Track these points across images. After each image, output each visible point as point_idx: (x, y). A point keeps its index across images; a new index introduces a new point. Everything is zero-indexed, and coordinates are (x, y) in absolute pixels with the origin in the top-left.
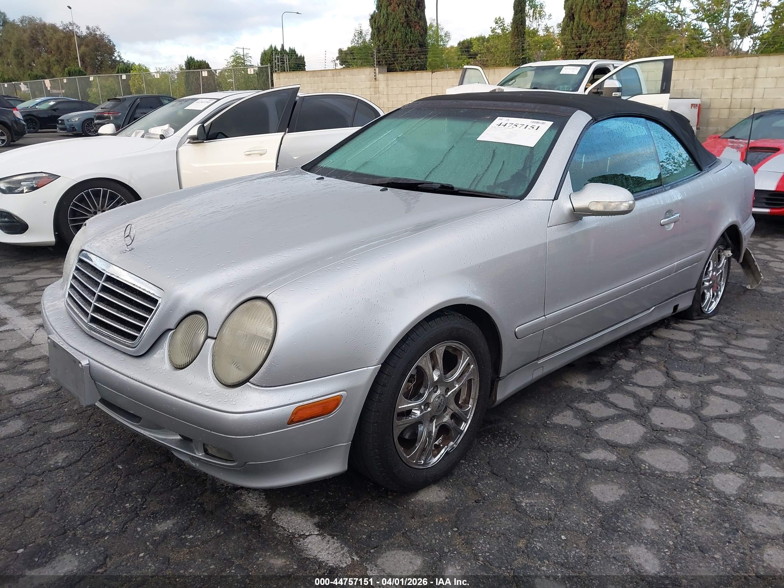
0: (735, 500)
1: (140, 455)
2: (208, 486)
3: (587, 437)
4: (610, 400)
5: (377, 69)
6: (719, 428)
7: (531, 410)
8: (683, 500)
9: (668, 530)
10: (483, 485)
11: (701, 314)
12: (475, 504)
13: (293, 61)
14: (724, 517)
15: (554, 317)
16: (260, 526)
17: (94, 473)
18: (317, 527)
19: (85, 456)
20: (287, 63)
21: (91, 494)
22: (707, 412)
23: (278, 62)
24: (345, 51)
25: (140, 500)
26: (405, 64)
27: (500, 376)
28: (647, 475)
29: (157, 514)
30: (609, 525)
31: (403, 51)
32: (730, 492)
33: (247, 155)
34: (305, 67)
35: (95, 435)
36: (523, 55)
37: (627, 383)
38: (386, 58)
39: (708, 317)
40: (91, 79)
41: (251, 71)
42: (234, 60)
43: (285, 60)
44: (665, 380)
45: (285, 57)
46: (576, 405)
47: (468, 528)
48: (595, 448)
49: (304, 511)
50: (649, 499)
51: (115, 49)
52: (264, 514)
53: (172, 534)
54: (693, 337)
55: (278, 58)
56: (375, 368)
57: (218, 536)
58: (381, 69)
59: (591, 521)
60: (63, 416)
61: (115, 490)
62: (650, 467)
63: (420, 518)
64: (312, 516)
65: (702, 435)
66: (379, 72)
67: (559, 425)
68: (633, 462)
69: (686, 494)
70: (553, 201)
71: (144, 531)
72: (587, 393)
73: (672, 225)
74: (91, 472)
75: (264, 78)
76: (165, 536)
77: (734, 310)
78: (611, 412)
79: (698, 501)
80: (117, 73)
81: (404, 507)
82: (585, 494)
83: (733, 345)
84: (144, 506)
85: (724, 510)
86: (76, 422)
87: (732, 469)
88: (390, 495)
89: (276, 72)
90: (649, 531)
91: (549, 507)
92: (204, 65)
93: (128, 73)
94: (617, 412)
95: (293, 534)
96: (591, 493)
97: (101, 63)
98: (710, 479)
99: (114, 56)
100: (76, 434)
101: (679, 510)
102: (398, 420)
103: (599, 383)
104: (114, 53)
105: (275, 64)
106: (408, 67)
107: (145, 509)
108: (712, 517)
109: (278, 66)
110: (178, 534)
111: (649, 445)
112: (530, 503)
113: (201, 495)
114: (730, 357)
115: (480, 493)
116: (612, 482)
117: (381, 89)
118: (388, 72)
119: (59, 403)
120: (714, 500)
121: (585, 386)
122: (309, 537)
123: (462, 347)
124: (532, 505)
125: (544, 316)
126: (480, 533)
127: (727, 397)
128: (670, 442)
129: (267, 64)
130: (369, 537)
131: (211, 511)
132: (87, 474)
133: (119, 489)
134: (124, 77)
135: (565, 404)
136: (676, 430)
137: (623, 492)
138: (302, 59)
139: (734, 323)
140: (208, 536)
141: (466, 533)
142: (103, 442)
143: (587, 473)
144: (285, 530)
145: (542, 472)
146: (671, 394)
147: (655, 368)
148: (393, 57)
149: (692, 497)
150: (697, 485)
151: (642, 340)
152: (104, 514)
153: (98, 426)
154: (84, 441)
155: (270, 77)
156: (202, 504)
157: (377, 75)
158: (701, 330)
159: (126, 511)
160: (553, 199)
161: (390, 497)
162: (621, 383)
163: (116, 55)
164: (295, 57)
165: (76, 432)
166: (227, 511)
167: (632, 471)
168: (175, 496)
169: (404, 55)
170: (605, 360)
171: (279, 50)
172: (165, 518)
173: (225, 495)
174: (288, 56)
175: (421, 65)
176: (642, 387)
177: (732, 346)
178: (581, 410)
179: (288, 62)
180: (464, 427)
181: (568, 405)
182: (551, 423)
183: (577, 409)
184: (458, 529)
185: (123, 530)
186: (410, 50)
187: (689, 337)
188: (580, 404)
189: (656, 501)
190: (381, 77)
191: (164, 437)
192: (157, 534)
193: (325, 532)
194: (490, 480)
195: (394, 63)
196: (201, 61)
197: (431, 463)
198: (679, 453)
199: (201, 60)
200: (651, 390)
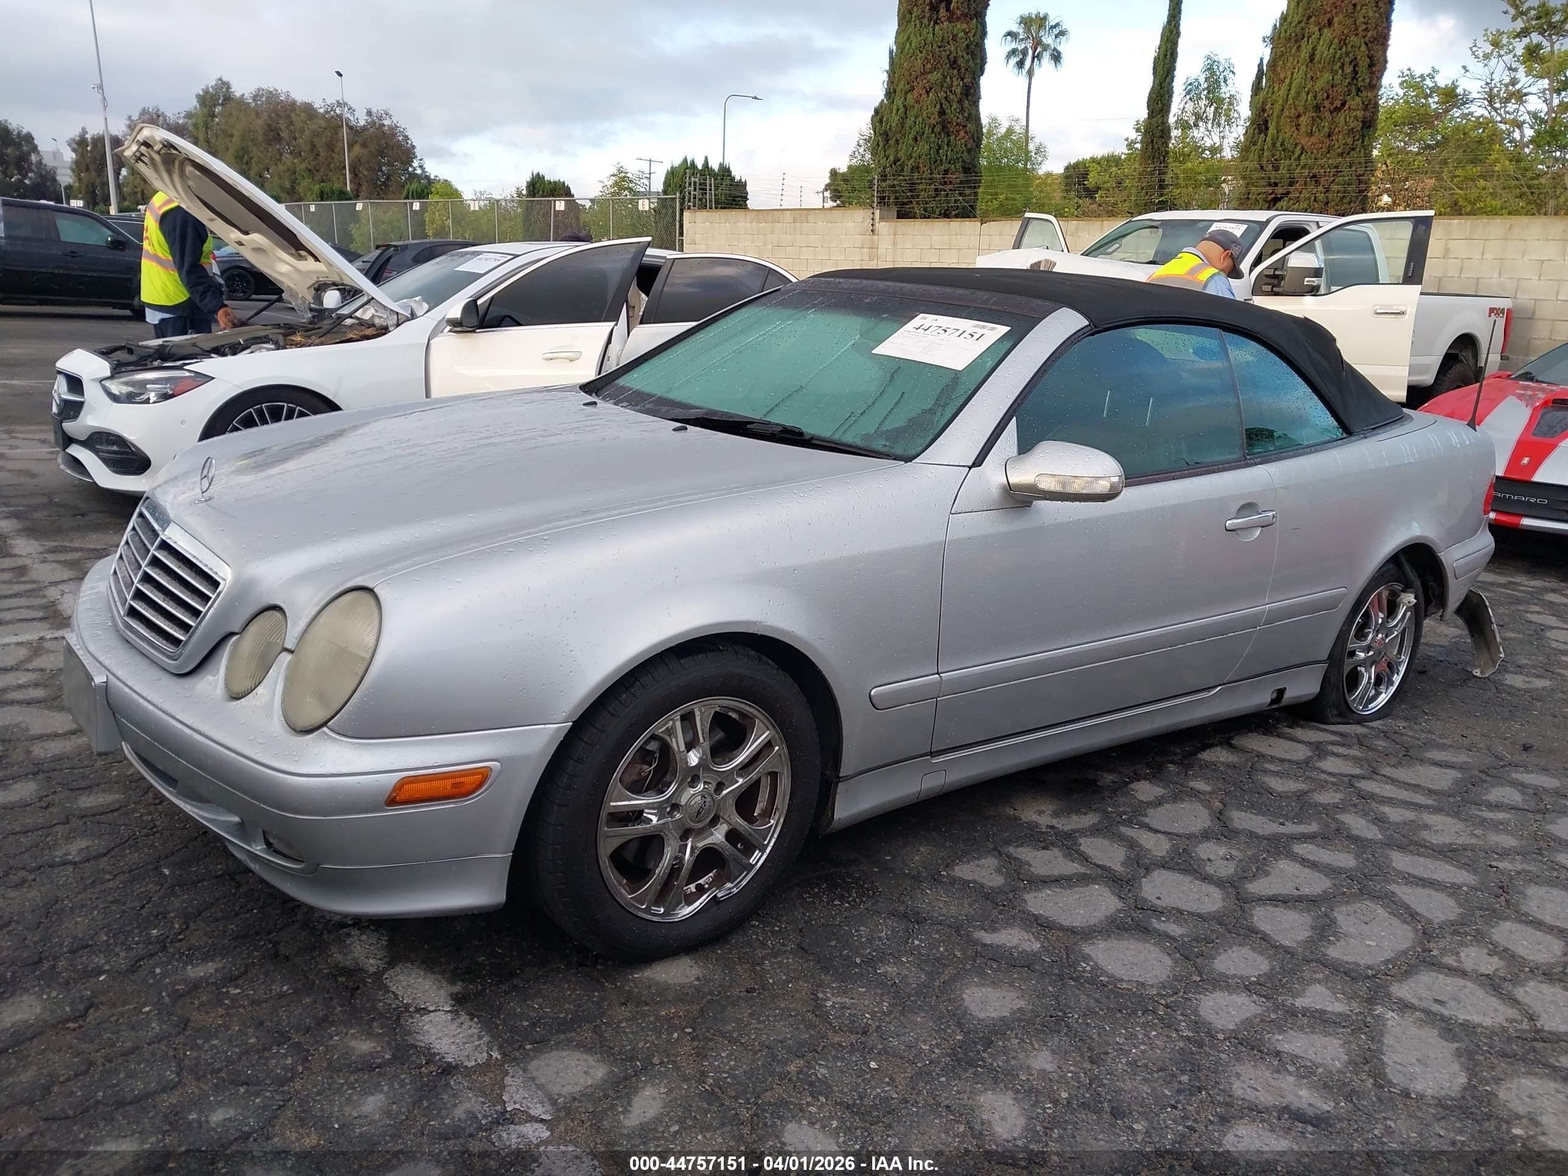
0: (1225, 1039)
1: (205, 857)
2: (300, 917)
3: (1004, 905)
4: (1082, 848)
5: (877, 212)
6: (1263, 918)
7: (922, 849)
8: (1126, 1029)
9: (1070, 1075)
10: (772, 964)
11: (1347, 714)
12: (743, 994)
13: (724, 190)
14: (1187, 1064)
15: (961, 679)
16: (358, 988)
17: (121, 878)
18: (452, 999)
19: (117, 850)
20: (711, 195)
21: (104, 908)
22: (1256, 887)
23: (695, 189)
24: (843, 174)
25: (177, 926)
26: (933, 204)
27: (841, 775)
28: (1082, 981)
29: (195, 950)
30: (966, 1054)
31: (931, 179)
32: (1223, 1025)
33: (547, 359)
34: (748, 202)
35: (145, 818)
36: (1162, 195)
37: (1129, 823)
38: (896, 192)
39: (1362, 720)
40: (359, 206)
41: (644, 205)
42: (616, 183)
43: (708, 188)
44: (1208, 824)
45: (708, 182)
46: (1011, 849)
47: (712, 1031)
48: (1008, 924)
49: (443, 973)
50: (1063, 1021)
51: (414, 154)
52: (372, 970)
53: (208, 984)
54: (1310, 754)
55: (695, 183)
56: (559, 728)
57: (281, 995)
58: (885, 213)
59: (938, 1045)
60: (105, 783)
61: (143, 907)
62: (1096, 967)
63: (637, 1007)
64: (452, 982)
65: (1226, 925)
66: (882, 218)
67: (961, 879)
68: (1068, 957)
69: (1137, 1020)
70: (970, 468)
71: (164, 975)
72: (1042, 832)
73: (1258, 532)
74: (116, 876)
75: (669, 219)
76: (194, 987)
77: (1427, 714)
78: (1074, 868)
79: (1154, 1033)
80: (405, 199)
81: (616, 985)
82: (949, 1000)
83: (1384, 776)
84: (181, 937)
85: (1194, 1054)
86: (124, 794)
87: (1248, 988)
88: (602, 964)
89: (689, 208)
90: (1034, 1072)
91: (873, 1015)
92: (560, 190)
93: (424, 198)
94: (1083, 870)
95: (407, 1007)
96: (963, 999)
97: (388, 178)
98: (1196, 999)
99: (411, 166)
100: (115, 814)
101: (1109, 1045)
102: (609, 825)
103: (1074, 817)
104: (412, 162)
105: (690, 193)
106: (938, 211)
107: (181, 940)
108: (1164, 1062)
109: (695, 198)
110: (218, 985)
111: (1113, 932)
112: (841, 1003)
113: (282, 929)
114: (1363, 796)
115: (761, 977)
116: (1010, 986)
117: (881, 251)
118: (898, 217)
119: (108, 761)
120: (1185, 1034)
121: (1045, 820)
122: (432, 1014)
123: (756, 713)
124: (843, 1007)
125: (938, 673)
126: (729, 1042)
127: (1314, 865)
128: (1156, 931)
129: (675, 194)
130: (534, 1025)
131: (288, 957)
132: (107, 877)
133: (150, 905)
134: (416, 206)
135: (991, 846)
136: (1181, 912)
137: (1021, 1004)
138: (742, 185)
139: (1412, 737)
140: (266, 994)
141: (705, 1038)
142: (155, 830)
143: (972, 965)
144: (398, 998)
145: (890, 954)
146: (1208, 850)
147: (1201, 801)
148: (911, 191)
149: (1145, 1025)
150: (1167, 1006)
151: (1204, 750)
152: (112, 941)
153: (155, 804)
154: (124, 825)
155: (678, 219)
156: (276, 944)
157: (877, 224)
158: (1333, 743)
159: (148, 942)
160: (970, 464)
161: (599, 967)
162: (1119, 822)
163: (416, 164)
164: (728, 182)
165: (117, 810)
166: (313, 958)
167: (1057, 971)
168: (237, 926)
169: (933, 187)
170: (1108, 778)
171: (700, 167)
172: (207, 958)
173: (322, 934)
174: (716, 179)
175: (964, 208)
176: (1157, 831)
177: (1379, 777)
178: (1016, 859)
179: (713, 192)
180: (758, 859)
181: (995, 849)
182: (948, 875)
183: (1009, 856)
184: (694, 1030)
185: (134, 968)
186: (944, 178)
187: (1300, 753)
188: (1020, 849)
189: (1075, 1025)
190: (883, 227)
191: (212, 816)
192: (184, 981)
193: (462, 1011)
194: (788, 958)
195: (911, 202)
196: (555, 183)
197: (680, 916)
198: (1164, 950)
199: (556, 179)
200: (1171, 840)
